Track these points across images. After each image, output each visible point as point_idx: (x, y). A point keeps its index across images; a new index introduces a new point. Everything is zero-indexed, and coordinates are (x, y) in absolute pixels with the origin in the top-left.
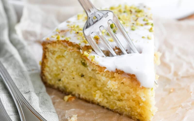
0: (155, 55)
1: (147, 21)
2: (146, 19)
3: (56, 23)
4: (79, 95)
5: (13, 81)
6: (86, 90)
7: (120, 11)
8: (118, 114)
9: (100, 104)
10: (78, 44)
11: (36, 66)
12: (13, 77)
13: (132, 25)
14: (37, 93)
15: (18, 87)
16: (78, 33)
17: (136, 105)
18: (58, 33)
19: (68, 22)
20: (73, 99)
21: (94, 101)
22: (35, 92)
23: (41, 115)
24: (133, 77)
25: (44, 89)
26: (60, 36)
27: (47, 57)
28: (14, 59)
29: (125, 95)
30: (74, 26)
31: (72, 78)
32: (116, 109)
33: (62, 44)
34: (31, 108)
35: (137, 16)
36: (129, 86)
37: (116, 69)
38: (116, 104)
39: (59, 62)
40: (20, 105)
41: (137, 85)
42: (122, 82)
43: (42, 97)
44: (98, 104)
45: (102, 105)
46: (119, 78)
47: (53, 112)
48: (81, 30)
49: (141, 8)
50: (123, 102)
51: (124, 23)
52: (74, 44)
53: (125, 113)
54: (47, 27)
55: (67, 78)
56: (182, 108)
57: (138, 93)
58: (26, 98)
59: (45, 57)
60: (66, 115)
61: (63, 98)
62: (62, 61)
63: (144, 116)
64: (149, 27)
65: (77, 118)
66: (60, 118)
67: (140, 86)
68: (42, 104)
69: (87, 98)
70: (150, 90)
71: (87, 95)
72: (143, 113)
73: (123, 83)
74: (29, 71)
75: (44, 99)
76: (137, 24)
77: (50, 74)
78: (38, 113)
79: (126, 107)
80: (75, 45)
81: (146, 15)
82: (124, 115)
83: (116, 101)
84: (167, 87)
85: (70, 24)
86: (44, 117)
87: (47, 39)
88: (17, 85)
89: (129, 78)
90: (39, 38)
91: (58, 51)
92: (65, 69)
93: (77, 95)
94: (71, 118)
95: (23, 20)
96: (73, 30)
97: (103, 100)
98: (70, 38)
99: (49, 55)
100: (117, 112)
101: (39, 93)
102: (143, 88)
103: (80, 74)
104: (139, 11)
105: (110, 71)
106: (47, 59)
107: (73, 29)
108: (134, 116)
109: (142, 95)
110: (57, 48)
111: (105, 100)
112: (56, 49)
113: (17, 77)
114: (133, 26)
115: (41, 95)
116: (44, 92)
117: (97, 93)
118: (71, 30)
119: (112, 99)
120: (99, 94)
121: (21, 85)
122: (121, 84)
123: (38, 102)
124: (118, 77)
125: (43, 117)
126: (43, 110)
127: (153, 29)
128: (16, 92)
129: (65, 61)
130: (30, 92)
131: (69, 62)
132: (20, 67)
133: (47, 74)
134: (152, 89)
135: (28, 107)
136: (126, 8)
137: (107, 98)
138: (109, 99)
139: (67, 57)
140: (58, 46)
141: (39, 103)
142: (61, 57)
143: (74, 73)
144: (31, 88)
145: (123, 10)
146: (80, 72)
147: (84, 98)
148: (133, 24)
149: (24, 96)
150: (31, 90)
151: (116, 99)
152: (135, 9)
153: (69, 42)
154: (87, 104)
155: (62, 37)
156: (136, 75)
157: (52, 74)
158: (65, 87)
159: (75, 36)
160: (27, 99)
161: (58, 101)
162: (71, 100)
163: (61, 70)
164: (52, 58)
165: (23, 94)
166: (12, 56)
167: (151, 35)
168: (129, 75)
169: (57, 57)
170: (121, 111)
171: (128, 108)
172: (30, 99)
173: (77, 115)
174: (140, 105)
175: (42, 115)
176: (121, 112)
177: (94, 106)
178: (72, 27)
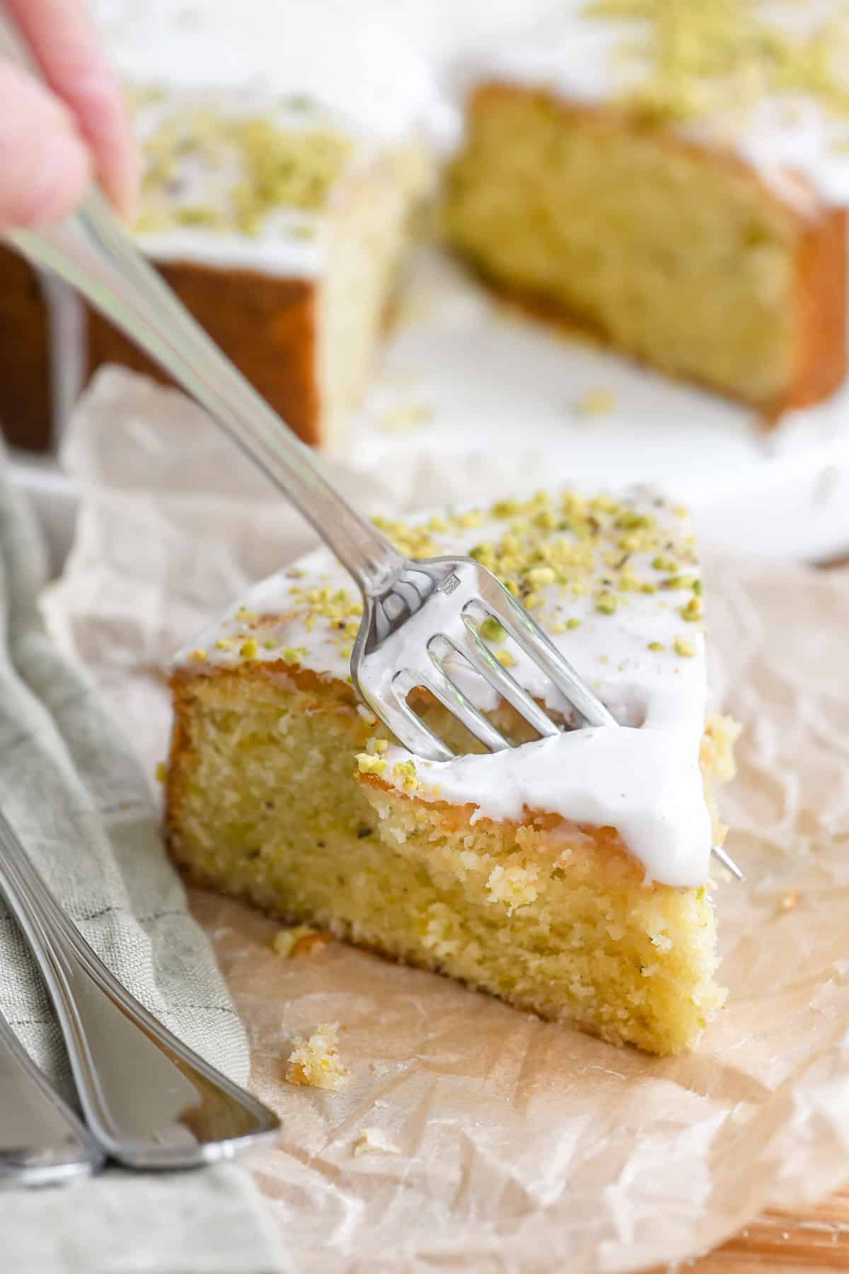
0: (709, 732)
1: (671, 568)
2: (668, 558)
3: (236, 580)
4: (349, 925)
5: (28, 859)
6: (380, 899)
7: (541, 523)
8: (532, 1017)
9: (445, 969)
10: (345, 681)
11: (142, 787)
12: (27, 841)
13: (600, 587)
14: (141, 916)
15: (52, 888)
16: (341, 626)
17: (623, 974)
18: (245, 627)
19: (296, 576)
20: (318, 946)
21: (419, 956)
22: (134, 911)
23: (162, 1021)
24: (607, 838)
25: (178, 895)
26: (254, 642)
27: (195, 741)
28: (36, 752)
29: (571, 928)
30: (323, 595)
31: (313, 843)
32: (525, 993)
33: (266, 680)
34: (115, 986)
35: (622, 546)
36: (591, 885)
37: (525, 807)
38: (525, 969)
39: (252, 768)
40: (64, 978)
41: (626, 877)
42: (555, 866)
43: (169, 934)
44: (439, 971)
45: (457, 971)
46: (542, 849)
47: (221, 1005)
48: (354, 612)
49: (643, 509)
50: (557, 960)
51: (562, 581)
52: (325, 680)
53: (565, 1012)
54: (193, 601)
55: (290, 845)
56: (838, 982)
57: (634, 913)
58: (89, 943)
59: (182, 742)
60: (284, 1024)
61: (269, 943)
62: (268, 764)
63: (660, 1027)
64: (683, 596)
65: (336, 1040)
66: (256, 1036)
67: (642, 879)
68: (166, 969)
69: (387, 939)
70: (689, 900)
71: (386, 925)
72: (655, 1013)
73: (559, 873)
74: (108, 810)
75: (175, 942)
76: (624, 585)
77: (206, 826)
78: (150, 1015)
79: (572, 983)
80: (330, 685)
81: (663, 541)
82: (561, 1022)
83: (527, 955)
84: (768, 884)
85: (303, 584)
86: (176, 1034)
87: (196, 658)
88: (46, 878)
89: (587, 845)
90: (152, 651)
91: (246, 715)
92: (279, 801)
93: (336, 927)
94: (306, 1038)
95: (75, 566)
96: (320, 613)
97: (462, 949)
98: (306, 653)
99: (206, 735)
100: (530, 1009)
101: (151, 915)
102: (659, 888)
103: (353, 823)
104: (634, 524)
105: (499, 819)
106: (193, 752)
107: (318, 607)
108: (611, 1028)
109: (654, 923)
110: (243, 697)
111: (474, 950)
112: (239, 708)
113: (48, 843)
114: (604, 593)
115: (161, 926)
116: (178, 913)
117: (433, 916)
118: (311, 613)
119: (507, 945)
120: (445, 922)
121: (69, 879)
122: (552, 877)
123: (149, 959)
124: (534, 846)
125: (171, 1030)
126: (173, 1000)
127: (701, 609)
128: (43, 913)
129: (279, 760)
130: (111, 912)
131: (300, 766)
132: (63, 793)
133: (192, 825)
134: (701, 891)
135: (99, 986)
136: (568, 507)
137: (479, 939)
138: (491, 943)
139: (290, 742)
140: (247, 690)
141: (153, 962)
142: (261, 743)
143: (324, 820)
144: (115, 892)
145: (554, 518)
146: (353, 815)
147: (372, 941)
148: (606, 582)
149: (82, 932)
150: (114, 904)
151: (526, 943)
152: (612, 511)
153: (299, 672)
154: (382, 970)
155: (268, 647)
156: (619, 829)
157: (217, 824)
158: (279, 887)
159: (328, 642)
160: (96, 944)
161: (244, 954)
162: (308, 949)
163: (263, 806)
164: (217, 750)
165: (78, 920)
166: (23, 738)
167: (694, 636)
168: (586, 829)
169: (240, 745)
170: (548, 1001)
171: (583, 985)
172: (110, 946)
173: (336, 1026)
174: (646, 973)
175: (170, 1022)
176: (547, 1008)
177: (420, 976)
178: (312, 601)
